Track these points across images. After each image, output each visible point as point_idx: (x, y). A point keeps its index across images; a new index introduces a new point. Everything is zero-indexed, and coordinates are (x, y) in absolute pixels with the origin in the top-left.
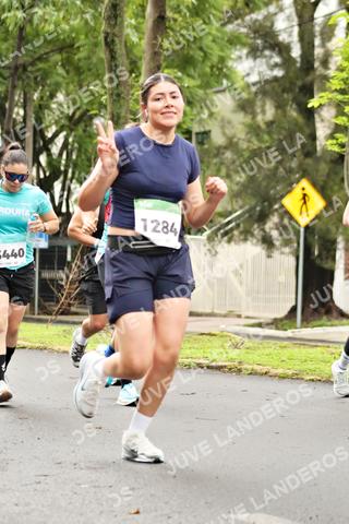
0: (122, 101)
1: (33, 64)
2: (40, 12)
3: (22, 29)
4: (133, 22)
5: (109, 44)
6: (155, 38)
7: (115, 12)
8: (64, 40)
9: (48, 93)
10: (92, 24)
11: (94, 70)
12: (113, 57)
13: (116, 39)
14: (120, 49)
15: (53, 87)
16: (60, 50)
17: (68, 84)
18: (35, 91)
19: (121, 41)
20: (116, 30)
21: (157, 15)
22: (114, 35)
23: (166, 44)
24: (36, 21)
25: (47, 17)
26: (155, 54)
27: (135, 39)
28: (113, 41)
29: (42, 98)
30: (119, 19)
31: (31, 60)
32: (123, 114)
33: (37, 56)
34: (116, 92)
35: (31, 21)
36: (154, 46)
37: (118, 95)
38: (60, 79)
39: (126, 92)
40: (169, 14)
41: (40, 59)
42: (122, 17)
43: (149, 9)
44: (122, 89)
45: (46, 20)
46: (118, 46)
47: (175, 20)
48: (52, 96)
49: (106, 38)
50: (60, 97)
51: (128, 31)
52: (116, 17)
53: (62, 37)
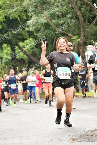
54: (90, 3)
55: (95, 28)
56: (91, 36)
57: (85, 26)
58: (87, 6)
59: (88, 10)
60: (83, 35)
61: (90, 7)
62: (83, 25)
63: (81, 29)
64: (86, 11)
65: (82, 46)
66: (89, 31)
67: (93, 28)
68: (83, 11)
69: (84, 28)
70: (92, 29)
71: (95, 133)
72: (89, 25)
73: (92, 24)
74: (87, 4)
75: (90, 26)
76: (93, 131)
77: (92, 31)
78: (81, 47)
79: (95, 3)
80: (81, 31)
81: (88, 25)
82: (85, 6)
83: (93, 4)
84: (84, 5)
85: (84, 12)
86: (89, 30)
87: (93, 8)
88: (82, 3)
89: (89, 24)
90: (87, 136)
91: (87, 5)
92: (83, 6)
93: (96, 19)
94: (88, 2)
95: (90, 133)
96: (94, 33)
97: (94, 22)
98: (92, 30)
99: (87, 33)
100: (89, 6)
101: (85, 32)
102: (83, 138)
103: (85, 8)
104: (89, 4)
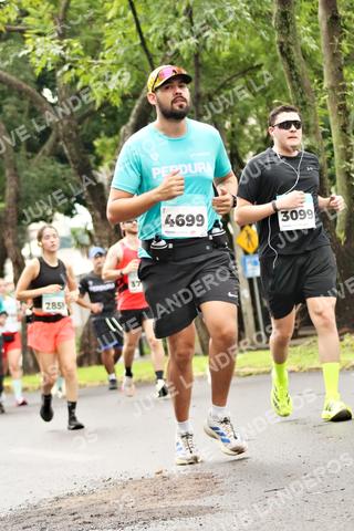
0: (308, 109)
1: (218, 92)
2: (212, 36)
3: (197, 56)
4: (308, 29)
5: (286, 53)
6: (332, 40)
7: (286, 21)
8: (244, 62)
9: (238, 120)
10: (267, 39)
11: (278, 85)
12: (292, 66)
13: (292, 48)
14: (296, 56)
15: (242, 112)
16: (243, 73)
17: (256, 106)
18: (225, 118)
19: (296, 49)
20: (290, 39)
21: (329, 16)
22: (289, 43)
23: (344, 43)
24: (209, 45)
25: (219, 39)
26: (335, 56)
27: (313, 46)
28: (288, 50)
29: (233, 125)
30: (291, 27)
31: (215, 89)
32: (312, 122)
33: (220, 84)
34: (301, 100)
35: (204, 47)
36: (332, 47)
37: (304, 104)
38: (248, 103)
39: (310, 99)
40: (342, 12)
41: (224, 86)
42: (293, 24)
43: (321, 11)
44: (306, 96)
45: (220, 43)
46: (295, 55)
47: (350, 18)
48: (243, 122)
49: (281, 48)
50: (252, 121)
51: (306, 39)
52: (287, 25)
53: (241, 59)
54: (29, 88)
55: (52, 167)
56: (39, 192)
57: (18, 163)
58: (22, 99)
59: (27, 109)
60: (13, 190)
61: (31, 102)
62: (12, 158)
63: (7, 172)
64: (19, 115)
65: (13, 227)
66: (33, 178)
67: (45, 167)
68: (9, 114)
69: (15, 169)
70: (43, 170)
71: (63, 505)
72: (32, 157)
73: (40, 154)
74: (20, 92)
75: (35, 160)
76: (57, 499)
77: (40, 177)
78: (10, 230)
79: (47, 87)
80: (5, 180)
81: (28, 158)
82: (13, 99)
83: (40, 90)
84: (10, 95)
85: (13, 118)
86: (33, 175)
87: (41, 104)
88: (6, 87)
89: (30, 154)
90: (37, 519)
91: (21, 94)
92: (9, 99)
93: (51, 139)
94: (25, 86)
95: (45, 506)
96: (48, 182)
97: (47, 147)
98: (40, 172)
99: (26, 184)
100: (29, 98)
101: (18, 182)
102: (25, 524)
103: (17, 106)
104: (27, 93)
